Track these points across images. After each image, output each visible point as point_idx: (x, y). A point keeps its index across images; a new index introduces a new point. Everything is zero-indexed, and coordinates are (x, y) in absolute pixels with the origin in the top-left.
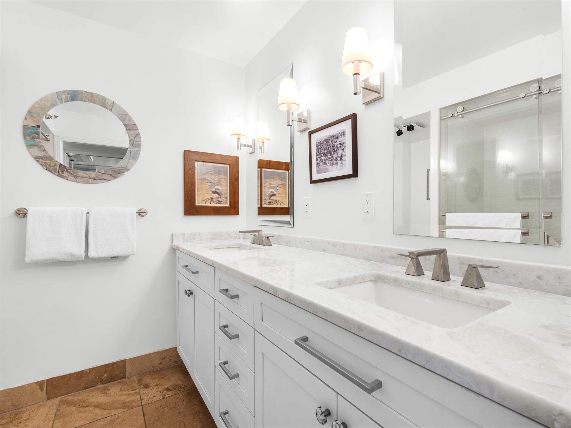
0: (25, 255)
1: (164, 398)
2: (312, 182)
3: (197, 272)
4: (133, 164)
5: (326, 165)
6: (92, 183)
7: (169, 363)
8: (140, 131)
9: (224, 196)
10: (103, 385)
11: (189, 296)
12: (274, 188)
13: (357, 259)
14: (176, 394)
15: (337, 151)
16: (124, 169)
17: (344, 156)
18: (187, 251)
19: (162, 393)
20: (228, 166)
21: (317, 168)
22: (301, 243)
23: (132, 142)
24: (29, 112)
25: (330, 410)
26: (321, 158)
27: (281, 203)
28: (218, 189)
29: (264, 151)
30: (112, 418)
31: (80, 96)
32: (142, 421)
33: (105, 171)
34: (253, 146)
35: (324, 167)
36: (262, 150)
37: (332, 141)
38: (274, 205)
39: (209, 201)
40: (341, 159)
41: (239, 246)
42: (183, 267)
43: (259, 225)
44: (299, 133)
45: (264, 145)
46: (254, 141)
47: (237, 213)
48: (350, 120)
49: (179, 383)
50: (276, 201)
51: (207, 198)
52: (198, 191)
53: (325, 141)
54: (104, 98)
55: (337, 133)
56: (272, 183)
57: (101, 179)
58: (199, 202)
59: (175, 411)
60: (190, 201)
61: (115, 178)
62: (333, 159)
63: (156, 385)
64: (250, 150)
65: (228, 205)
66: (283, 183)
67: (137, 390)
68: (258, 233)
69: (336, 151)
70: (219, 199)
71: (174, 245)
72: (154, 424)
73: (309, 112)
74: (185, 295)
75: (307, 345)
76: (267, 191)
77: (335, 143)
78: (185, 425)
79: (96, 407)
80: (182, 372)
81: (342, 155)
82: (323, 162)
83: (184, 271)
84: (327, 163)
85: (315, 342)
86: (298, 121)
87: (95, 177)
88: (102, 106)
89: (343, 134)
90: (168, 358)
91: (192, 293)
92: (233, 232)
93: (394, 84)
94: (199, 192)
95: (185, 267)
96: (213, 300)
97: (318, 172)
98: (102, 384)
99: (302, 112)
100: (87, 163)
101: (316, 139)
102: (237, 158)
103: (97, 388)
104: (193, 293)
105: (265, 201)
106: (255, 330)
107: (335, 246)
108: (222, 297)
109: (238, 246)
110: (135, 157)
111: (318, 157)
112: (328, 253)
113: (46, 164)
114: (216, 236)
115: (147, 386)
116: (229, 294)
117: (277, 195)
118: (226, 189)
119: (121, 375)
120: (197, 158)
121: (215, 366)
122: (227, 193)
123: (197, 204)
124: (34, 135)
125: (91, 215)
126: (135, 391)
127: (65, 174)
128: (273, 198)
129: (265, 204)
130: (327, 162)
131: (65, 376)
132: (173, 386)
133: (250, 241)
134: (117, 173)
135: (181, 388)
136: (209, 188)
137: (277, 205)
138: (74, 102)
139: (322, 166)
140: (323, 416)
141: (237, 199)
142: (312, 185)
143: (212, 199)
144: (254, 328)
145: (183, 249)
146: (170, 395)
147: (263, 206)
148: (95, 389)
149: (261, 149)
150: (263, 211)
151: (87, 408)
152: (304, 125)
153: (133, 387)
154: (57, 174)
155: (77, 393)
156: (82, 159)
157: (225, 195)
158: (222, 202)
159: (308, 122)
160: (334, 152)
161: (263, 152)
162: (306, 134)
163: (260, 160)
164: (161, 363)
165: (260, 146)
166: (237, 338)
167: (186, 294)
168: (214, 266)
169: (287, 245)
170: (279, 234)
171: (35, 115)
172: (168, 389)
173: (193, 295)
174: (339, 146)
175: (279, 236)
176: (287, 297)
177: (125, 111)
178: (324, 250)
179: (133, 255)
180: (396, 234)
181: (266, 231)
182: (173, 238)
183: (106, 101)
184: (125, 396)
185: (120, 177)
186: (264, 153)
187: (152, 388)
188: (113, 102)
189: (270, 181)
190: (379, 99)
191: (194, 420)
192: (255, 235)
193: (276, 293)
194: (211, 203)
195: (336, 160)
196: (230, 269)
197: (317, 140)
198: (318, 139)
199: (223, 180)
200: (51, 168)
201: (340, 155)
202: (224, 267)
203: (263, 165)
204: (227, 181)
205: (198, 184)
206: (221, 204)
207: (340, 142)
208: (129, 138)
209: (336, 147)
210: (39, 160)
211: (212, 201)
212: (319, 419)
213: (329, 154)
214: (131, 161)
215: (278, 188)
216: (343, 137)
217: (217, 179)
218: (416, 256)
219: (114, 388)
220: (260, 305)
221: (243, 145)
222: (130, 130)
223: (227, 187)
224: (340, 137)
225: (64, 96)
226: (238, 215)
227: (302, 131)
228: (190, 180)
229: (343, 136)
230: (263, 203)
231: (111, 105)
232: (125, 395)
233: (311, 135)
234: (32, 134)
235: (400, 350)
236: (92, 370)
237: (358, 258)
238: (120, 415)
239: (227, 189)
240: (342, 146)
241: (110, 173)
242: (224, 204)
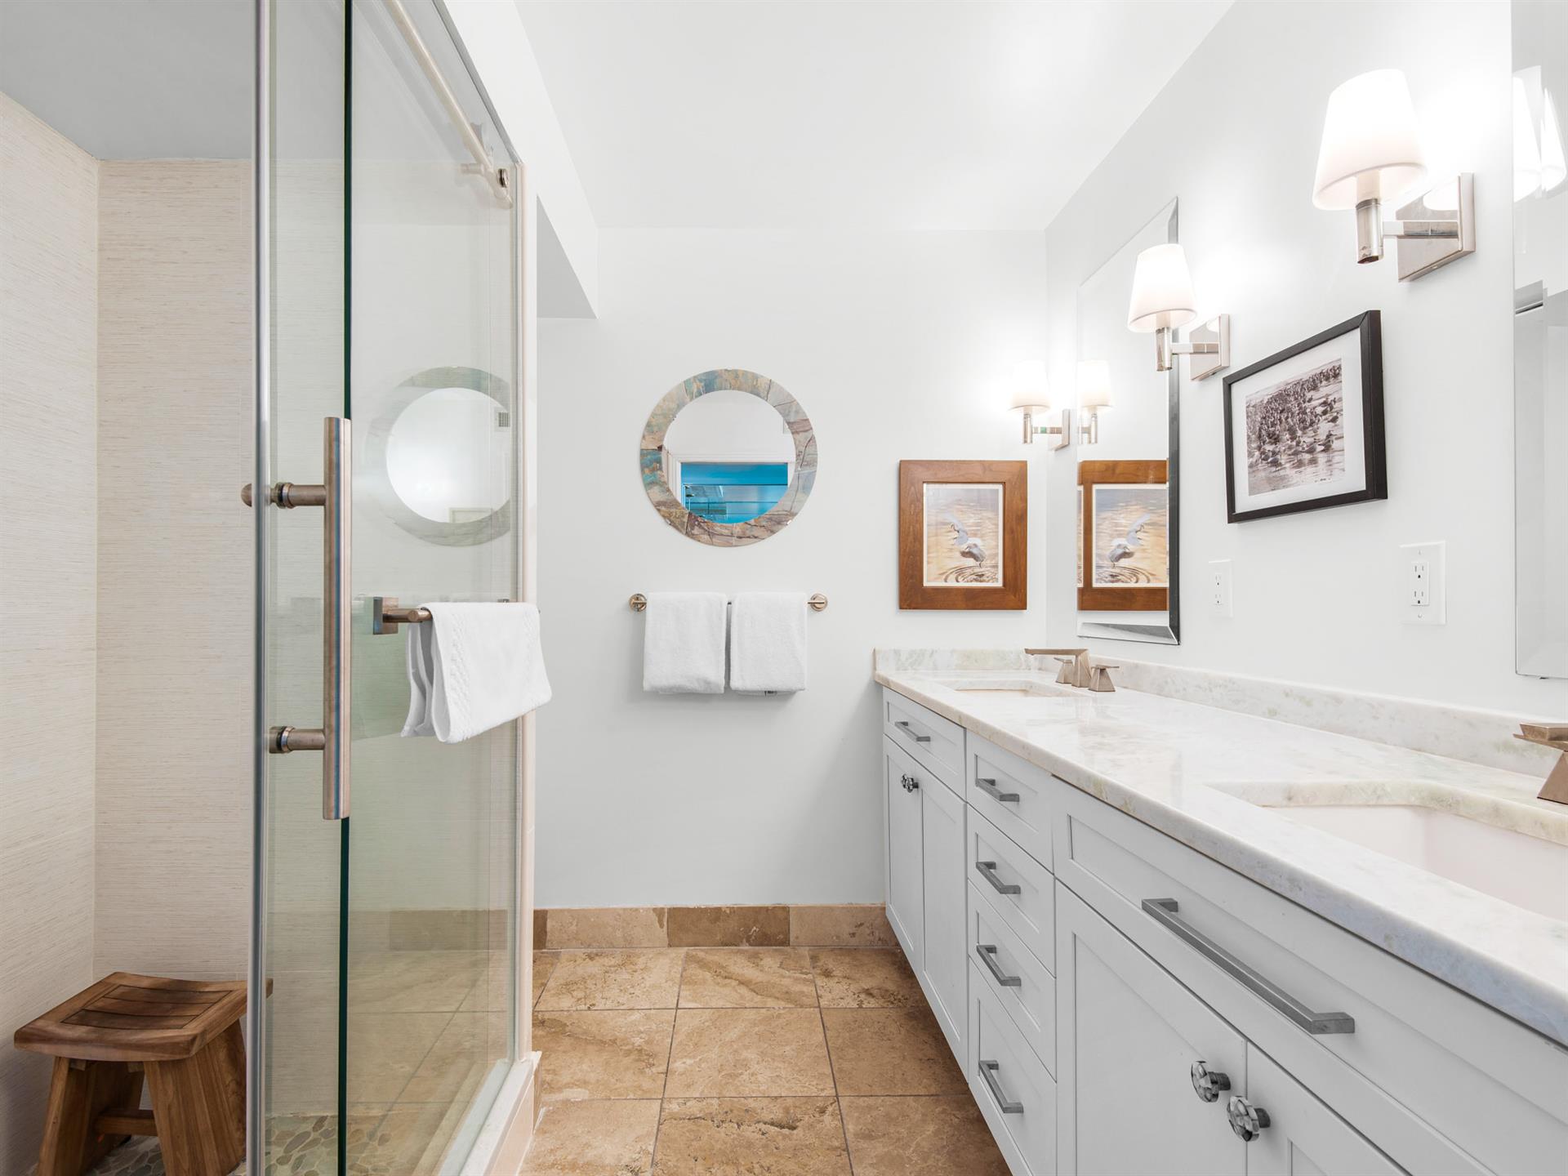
0: (642, 677)
1: (861, 1007)
2: (1234, 517)
3: (928, 739)
4: (802, 503)
5: (1279, 468)
6: (736, 546)
7: (868, 938)
8: (817, 431)
9: (988, 562)
10: (751, 947)
11: (910, 790)
12: (1128, 534)
13: (1384, 745)
14: (884, 1008)
15: (1316, 426)
16: (787, 515)
17: (1336, 439)
18: (905, 689)
19: (856, 996)
20: (1000, 487)
21: (1249, 477)
22: (1200, 687)
23: (801, 457)
24: (649, 425)
25: (1228, 1075)
26: (1262, 450)
27: (1151, 577)
28: (976, 546)
29: (1096, 439)
30: (769, 1012)
31: (718, 380)
32: (821, 1037)
33: (755, 521)
34: (1065, 432)
35: (1274, 474)
36: (1090, 438)
37: (1296, 399)
38: (1126, 582)
39: (953, 576)
40: (1327, 448)
41: (1028, 689)
42: (897, 724)
43: (1080, 637)
44: (1196, 382)
45: (1096, 422)
46: (1068, 416)
47: (1022, 606)
48: (1357, 334)
49: (890, 986)
50: (1134, 572)
51: (949, 567)
52: (928, 553)
53: (1274, 399)
54: (755, 377)
55: (1313, 373)
56: (1123, 522)
57: (749, 537)
58: (931, 579)
59: (883, 1040)
60: (912, 577)
61: (773, 532)
62: (1300, 449)
63: (845, 977)
64: (1058, 439)
65: (999, 584)
66: (1158, 519)
67: (810, 976)
68: (1077, 657)
69: (1311, 425)
70: (977, 570)
71: (879, 676)
72: (842, 1050)
73: (1227, 323)
74: (902, 787)
75: (1178, 920)
76: (1103, 547)
77: (1307, 404)
78: (905, 1076)
79: (741, 983)
80: (896, 967)
81: (1329, 436)
82: (1269, 460)
83: (899, 734)
84: (1283, 462)
85: (1193, 913)
86: (1191, 354)
87: (740, 534)
88: (752, 392)
89: (1333, 374)
90: (868, 927)
91: (916, 786)
92: (1012, 653)
93: (1513, 198)
94: (931, 555)
95: (902, 726)
96: (963, 803)
97: (1254, 490)
98: (751, 945)
99: (1205, 324)
100: (713, 498)
101: (1247, 397)
102: (1024, 464)
103: (742, 950)
104: (920, 785)
105: (1101, 570)
106: (1056, 878)
107: (1309, 704)
108: (981, 797)
109: (1024, 688)
110: (806, 486)
111: (1253, 445)
112: (1286, 722)
113: (670, 514)
114: (969, 660)
115: (827, 974)
116: (996, 790)
117: (1137, 555)
118: (994, 543)
119: (781, 936)
120: (927, 475)
121: (968, 956)
122: (997, 555)
123: (926, 584)
124: (654, 465)
125: (735, 607)
126: (805, 976)
127: (696, 531)
128: (1124, 562)
129: (1099, 580)
130: (1283, 459)
131: (694, 910)
132: (879, 989)
133: (1055, 677)
134: (775, 523)
135: (895, 1000)
136: (953, 545)
137: (1137, 582)
138: (710, 394)
139: (1264, 471)
140: (1206, 1082)
141: (1022, 569)
142: (1235, 525)
143: (960, 571)
144: (1053, 874)
145: (897, 685)
146: (873, 1006)
147: (1095, 585)
148: (739, 950)
149: (1089, 433)
150: (1092, 598)
151: (728, 981)
152: (1208, 363)
153: (803, 968)
154: (685, 533)
155: (711, 949)
156: (704, 492)
157: (992, 560)
158: (984, 578)
159: (1222, 349)
160: (1305, 428)
161: (1093, 441)
162: (1217, 386)
163: (1085, 462)
164: (853, 935)
165: (1086, 425)
166: (1015, 893)
167: (904, 786)
168: (963, 726)
169: (1160, 691)
170: (1136, 661)
171: (655, 429)
172: (868, 993)
173: (920, 789)
174: (1319, 410)
175: (1137, 666)
176: (1126, 804)
177: (789, 395)
178: (1273, 713)
179: (801, 690)
180: (1526, 675)
181: (1098, 653)
182: (877, 659)
183: (759, 382)
184: (789, 980)
185: (780, 531)
186: (1096, 442)
187: (836, 980)
188: (769, 382)
189: (1115, 516)
190: (1460, 257)
191: (923, 1072)
192: (1070, 662)
193: (1101, 792)
194: (957, 581)
195: (1311, 451)
196: (997, 733)
197: (1248, 399)
198: (1251, 395)
199: (987, 521)
200: (677, 522)
201: (1325, 437)
202: (985, 727)
203: (1093, 475)
204: (997, 525)
205: (928, 537)
206: (981, 581)
207: (1324, 399)
208: (796, 448)
209: (1312, 413)
210: (660, 508)
211: (959, 575)
212: (1197, 1087)
213: (1288, 436)
214: (799, 495)
215: (1140, 535)
216: (1335, 383)
217: (972, 521)
218: (1547, 738)
219: (769, 959)
220: (1066, 819)
221: (1039, 431)
222: (797, 433)
223: (998, 539)
224: (1324, 383)
225: (696, 386)
226: (1026, 609)
227: (1204, 377)
228: (911, 527)
229: (1332, 380)
230: (1094, 577)
231: (767, 386)
232: (789, 977)
233: (1230, 385)
234: (651, 462)
235: (1387, 938)
236: (734, 912)
237: (1386, 743)
238: (782, 1012)
239: (998, 546)
240: (1332, 408)
241: (764, 523)
242: (989, 581)
